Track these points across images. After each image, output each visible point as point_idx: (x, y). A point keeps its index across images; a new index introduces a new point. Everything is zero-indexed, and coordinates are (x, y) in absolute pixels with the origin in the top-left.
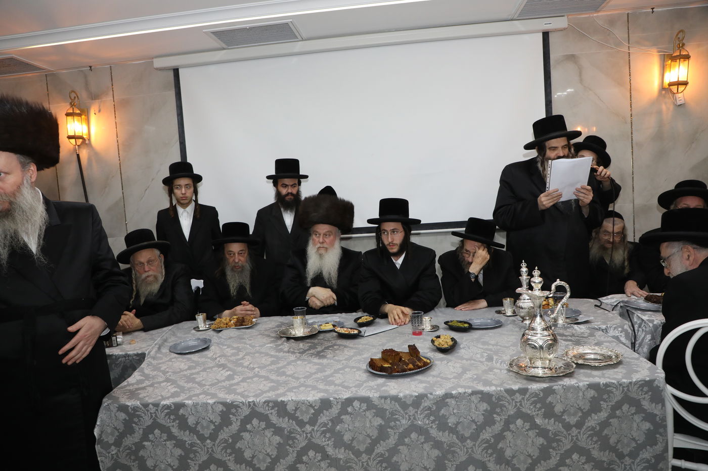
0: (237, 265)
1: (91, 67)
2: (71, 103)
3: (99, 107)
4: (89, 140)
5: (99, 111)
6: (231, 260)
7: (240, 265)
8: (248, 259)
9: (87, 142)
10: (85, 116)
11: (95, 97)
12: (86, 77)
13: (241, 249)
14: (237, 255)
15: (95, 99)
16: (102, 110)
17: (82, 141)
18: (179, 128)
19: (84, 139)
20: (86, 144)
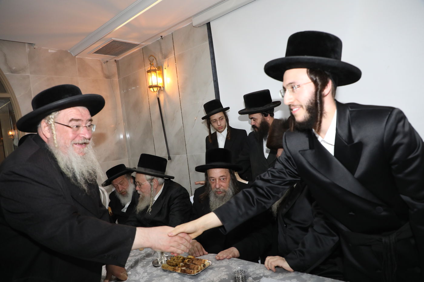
0: (218, 190)
1: (162, 36)
2: (150, 64)
3: (168, 63)
4: (164, 87)
5: (168, 66)
6: (213, 186)
7: (222, 190)
8: (230, 184)
9: (162, 89)
10: (161, 71)
11: (165, 57)
12: (160, 44)
13: (222, 175)
14: (217, 180)
15: (165, 58)
16: (169, 65)
17: (159, 88)
18: (212, 69)
19: (160, 87)
20: (162, 90)
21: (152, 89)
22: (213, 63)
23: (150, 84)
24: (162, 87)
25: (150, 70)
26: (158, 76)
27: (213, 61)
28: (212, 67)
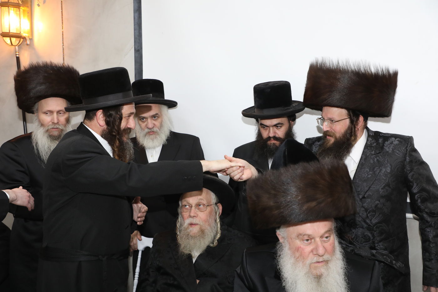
4: (31, 40)
5: (44, 2)
9: (28, 42)
16: (47, 1)
17: (22, 40)
18: (135, 30)
19: (24, 38)
20: (28, 45)
21: (7, 40)
22: (136, 18)
23: (6, 30)
24: (27, 38)
25: (8, 2)
26: (22, 16)
27: (137, 14)
28: (134, 25)
